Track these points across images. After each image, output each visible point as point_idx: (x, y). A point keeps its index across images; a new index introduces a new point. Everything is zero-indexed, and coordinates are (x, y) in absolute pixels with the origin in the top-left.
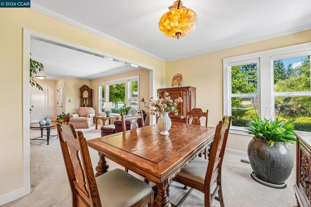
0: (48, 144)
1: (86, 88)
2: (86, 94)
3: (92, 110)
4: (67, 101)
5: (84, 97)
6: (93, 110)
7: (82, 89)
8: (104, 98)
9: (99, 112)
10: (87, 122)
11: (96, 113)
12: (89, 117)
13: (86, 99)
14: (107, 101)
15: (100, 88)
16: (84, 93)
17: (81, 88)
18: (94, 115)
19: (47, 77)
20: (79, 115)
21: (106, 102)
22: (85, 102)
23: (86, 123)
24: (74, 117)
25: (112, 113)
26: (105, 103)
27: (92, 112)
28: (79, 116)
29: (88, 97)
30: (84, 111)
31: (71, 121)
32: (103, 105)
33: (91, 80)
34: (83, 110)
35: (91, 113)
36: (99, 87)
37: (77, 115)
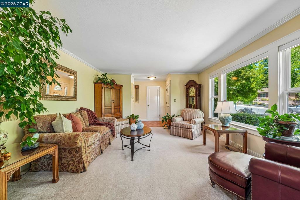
0: (132, 160)
1: (193, 84)
2: (193, 92)
3: (199, 113)
4: (172, 101)
5: (190, 96)
6: (201, 113)
7: (188, 86)
8: (217, 95)
9: (210, 117)
10: (192, 130)
11: (206, 117)
12: (195, 123)
13: (192, 97)
14: (222, 99)
15: (211, 82)
16: (191, 90)
17: (187, 84)
18: (202, 120)
19: (157, 77)
20: (183, 118)
21: (220, 101)
22: (192, 101)
23: (190, 131)
24: (176, 122)
25: (232, 120)
26: (219, 104)
27: (199, 116)
28: (184, 120)
29: (195, 96)
30: (188, 114)
31: (173, 126)
32: (215, 106)
33: (199, 73)
34: (187, 112)
35: (198, 118)
36: (210, 80)
37: (181, 118)
